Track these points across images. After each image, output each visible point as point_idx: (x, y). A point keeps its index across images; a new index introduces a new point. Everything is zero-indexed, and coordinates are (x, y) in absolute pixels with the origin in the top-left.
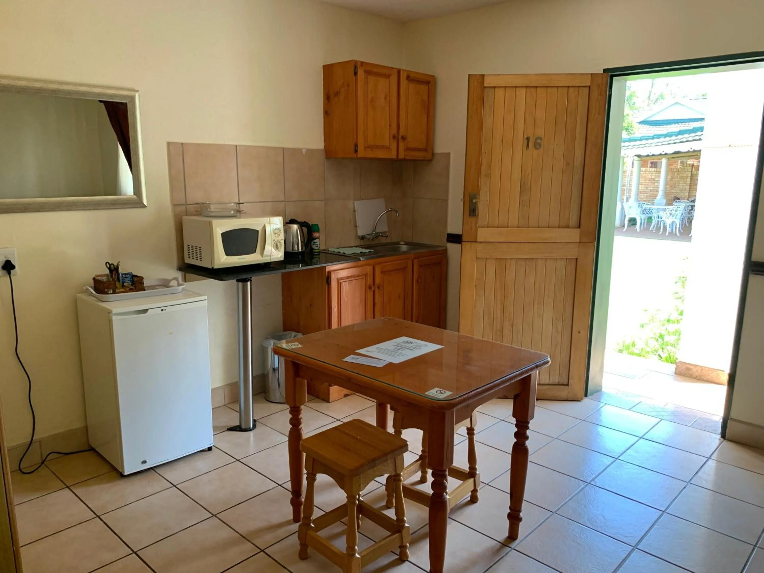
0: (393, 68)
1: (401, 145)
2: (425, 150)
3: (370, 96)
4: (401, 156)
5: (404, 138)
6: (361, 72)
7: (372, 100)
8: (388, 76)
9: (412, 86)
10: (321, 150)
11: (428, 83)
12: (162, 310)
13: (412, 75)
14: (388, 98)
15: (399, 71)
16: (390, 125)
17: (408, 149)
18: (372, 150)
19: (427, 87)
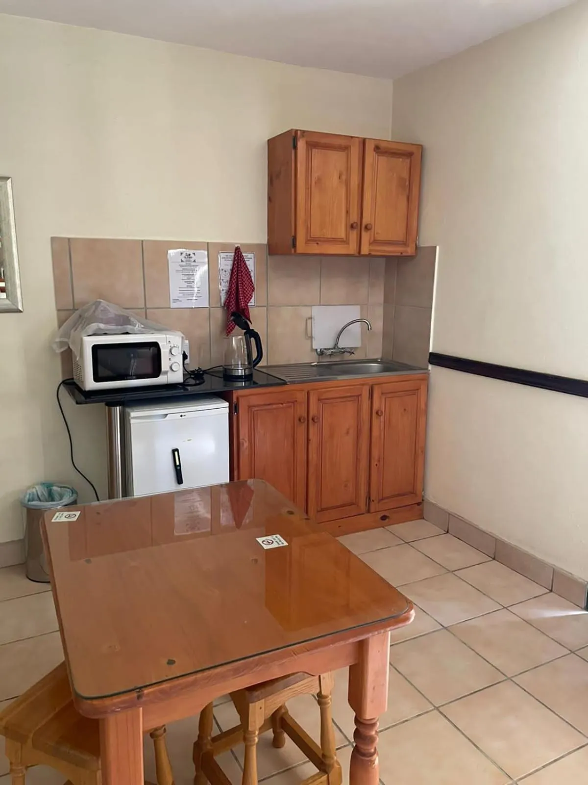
0: (352, 137)
1: (366, 236)
2: (405, 244)
3: (315, 175)
4: (365, 250)
5: (367, 228)
6: (301, 144)
7: (319, 180)
8: (346, 149)
9: (383, 160)
10: (264, 245)
11: (410, 155)
12: (181, 416)
13: (383, 145)
14: (344, 177)
15: (364, 141)
16: (347, 212)
17: (374, 242)
18: (317, 244)
19: (408, 161)
